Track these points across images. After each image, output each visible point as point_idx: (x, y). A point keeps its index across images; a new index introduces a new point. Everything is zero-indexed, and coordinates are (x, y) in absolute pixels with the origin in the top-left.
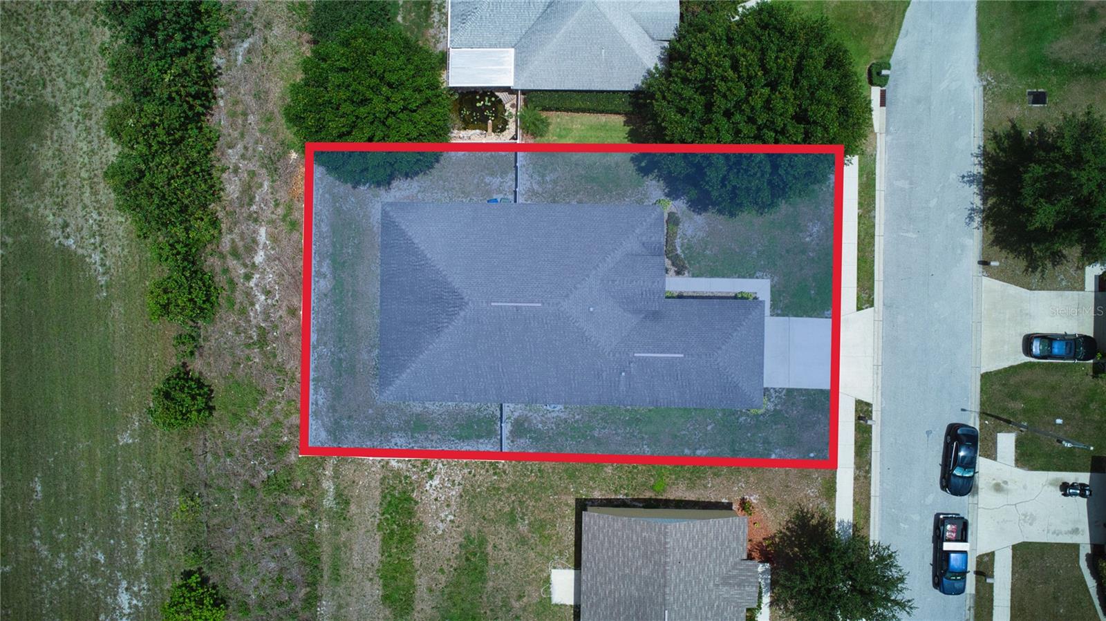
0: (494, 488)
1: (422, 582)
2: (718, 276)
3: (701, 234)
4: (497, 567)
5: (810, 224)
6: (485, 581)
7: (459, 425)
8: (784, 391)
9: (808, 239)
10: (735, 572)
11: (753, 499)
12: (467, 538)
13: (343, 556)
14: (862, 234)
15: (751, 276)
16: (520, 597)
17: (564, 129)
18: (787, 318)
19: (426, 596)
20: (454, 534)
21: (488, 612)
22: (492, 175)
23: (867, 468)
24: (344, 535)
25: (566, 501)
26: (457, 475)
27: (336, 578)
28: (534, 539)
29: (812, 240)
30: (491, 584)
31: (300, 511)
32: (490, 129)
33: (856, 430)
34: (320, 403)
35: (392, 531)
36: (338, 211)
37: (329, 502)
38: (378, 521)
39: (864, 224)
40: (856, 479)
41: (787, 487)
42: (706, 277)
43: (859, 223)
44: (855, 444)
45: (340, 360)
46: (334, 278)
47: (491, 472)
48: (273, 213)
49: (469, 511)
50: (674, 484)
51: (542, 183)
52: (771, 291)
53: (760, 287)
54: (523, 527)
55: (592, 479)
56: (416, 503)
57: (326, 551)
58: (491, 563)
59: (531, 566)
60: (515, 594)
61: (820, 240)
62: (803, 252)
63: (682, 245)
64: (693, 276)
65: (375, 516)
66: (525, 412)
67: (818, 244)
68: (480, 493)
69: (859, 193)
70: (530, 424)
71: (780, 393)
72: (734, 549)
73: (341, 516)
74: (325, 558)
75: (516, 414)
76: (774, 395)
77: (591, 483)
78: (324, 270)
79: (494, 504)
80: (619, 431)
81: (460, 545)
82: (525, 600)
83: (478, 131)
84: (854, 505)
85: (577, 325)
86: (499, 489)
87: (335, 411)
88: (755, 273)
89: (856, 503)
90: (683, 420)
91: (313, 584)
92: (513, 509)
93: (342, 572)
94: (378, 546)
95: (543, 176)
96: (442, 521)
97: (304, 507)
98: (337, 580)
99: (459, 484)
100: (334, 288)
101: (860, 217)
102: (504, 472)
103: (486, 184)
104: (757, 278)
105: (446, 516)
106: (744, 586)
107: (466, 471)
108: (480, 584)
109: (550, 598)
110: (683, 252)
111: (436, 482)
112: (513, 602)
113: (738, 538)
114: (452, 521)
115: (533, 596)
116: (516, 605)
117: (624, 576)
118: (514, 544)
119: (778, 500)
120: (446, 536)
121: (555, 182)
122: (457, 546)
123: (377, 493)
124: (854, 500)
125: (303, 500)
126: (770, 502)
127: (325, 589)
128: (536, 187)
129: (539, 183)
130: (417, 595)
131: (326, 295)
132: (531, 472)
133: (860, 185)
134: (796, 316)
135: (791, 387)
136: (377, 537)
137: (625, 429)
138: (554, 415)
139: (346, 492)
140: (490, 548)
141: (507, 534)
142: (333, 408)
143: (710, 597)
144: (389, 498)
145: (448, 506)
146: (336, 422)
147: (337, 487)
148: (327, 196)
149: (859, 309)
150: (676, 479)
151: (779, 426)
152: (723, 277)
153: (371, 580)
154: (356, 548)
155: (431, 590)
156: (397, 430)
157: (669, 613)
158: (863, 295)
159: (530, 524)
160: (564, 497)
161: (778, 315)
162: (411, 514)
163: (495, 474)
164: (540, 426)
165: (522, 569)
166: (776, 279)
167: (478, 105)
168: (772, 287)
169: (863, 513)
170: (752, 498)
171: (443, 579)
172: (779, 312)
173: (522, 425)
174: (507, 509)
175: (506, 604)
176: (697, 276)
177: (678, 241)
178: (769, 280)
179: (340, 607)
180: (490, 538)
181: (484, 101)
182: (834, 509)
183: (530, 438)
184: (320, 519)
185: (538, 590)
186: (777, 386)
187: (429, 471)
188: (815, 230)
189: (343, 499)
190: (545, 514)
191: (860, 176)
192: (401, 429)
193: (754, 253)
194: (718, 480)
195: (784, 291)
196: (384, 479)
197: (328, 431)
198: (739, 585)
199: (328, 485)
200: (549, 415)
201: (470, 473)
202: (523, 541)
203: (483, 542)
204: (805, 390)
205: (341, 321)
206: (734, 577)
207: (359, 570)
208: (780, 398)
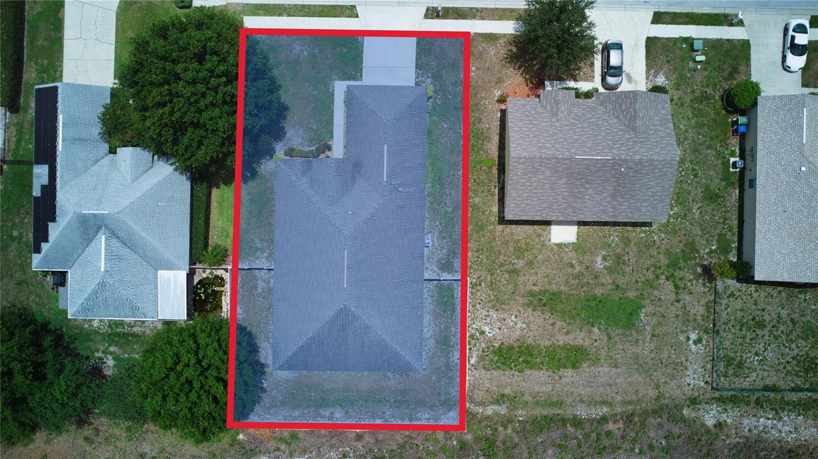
0: (491, 285)
1: (562, 339)
2: (332, 120)
3: (301, 132)
4: (550, 283)
5: (294, 52)
6: (561, 292)
7: (444, 311)
8: (418, 71)
9: (305, 54)
10: (548, 107)
11: (498, 93)
12: (528, 305)
13: (543, 399)
14: (302, 13)
15: (333, 95)
16: (572, 266)
17: (222, 233)
18: (364, 69)
19: (572, 336)
20: (526, 315)
21: (583, 290)
22: (256, 287)
23: (475, 11)
24: (527, 398)
25: (500, 232)
26: (481, 313)
27: (560, 404)
28: (528, 256)
29: (306, 50)
30: (562, 288)
31: (509, 431)
32: (222, 289)
33: (447, 19)
34: (428, 416)
35: (524, 361)
36: (283, 403)
37: (503, 410)
38: (517, 373)
39: (294, 12)
40: (483, 18)
41: (488, 69)
42: (333, 128)
43: (294, 16)
44: (456, 19)
45: (395, 401)
46: (334, 406)
47: (479, 288)
48: (284, 453)
49: (509, 304)
50: (486, 152)
51: (262, 250)
52: (343, 80)
53: (340, 88)
54: (520, 264)
55: (483, 213)
56: (502, 343)
57: (539, 412)
58: (547, 287)
59: (549, 257)
60: (570, 270)
61: (306, 44)
62: (315, 57)
63: (309, 146)
64: (332, 138)
65: (513, 375)
66: (434, 262)
67: (309, 46)
68: (495, 296)
69: (271, 15)
70: (442, 259)
71: (419, 74)
72: (531, 107)
73: (513, 400)
74: (545, 413)
75: (436, 269)
76: (421, 79)
77: (487, 213)
78: (327, 414)
79: (503, 285)
80: (448, 192)
81: (534, 311)
82: (574, 262)
83: (223, 298)
84: (502, 20)
85: (361, 224)
86: (491, 282)
87: (434, 405)
88: (330, 92)
89: (500, 19)
90: (439, 145)
91: (564, 421)
92: (507, 271)
93: (555, 399)
94: (535, 373)
95: (257, 249)
96: (516, 324)
97: (506, 428)
98: (561, 403)
99: (488, 311)
100: (341, 406)
101: (289, 15)
102: (479, 278)
103: (263, 292)
104: (334, 91)
105: (512, 321)
106: (558, 100)
107: (478, 306)
108: (563, 296)
109: (573, 244)
110: (314, 145)
111: (487, 329)
112: (575, 272)
113: (524, 105)
114: (516, 317)
115: (571, 256)
116: (578, 269)
117: (551, 189)
118: (533, 271)
119: (498, 75)
120: (527, 321)
121: (262, 240)
122: (534, 313)
123: (495, 373)
124: (498, 20)
125: (501, 429)
126: (500, 81)
127: (568, 413)
128: (265, 254)
129: (262, 252)
130: (571, 343)
131: (347, 412)
132: (479, 258)
133: (265, 15)
134: (362, 62)
135: (414, 65)
136: (528, 373)
137: (446, 188)
138: (436, 241)
139: (495, 397)
140: (536, 289)
141: (525, 275)
142: (432, 407)
143: (566, 125)
144: (499, 364)
145: (504, 320)
146: (443, 404)
147: (492, 403)
148: (272, 411)
149: (357, 16)
150: (483, 150)
151: (444, 75)
152: (333, 115)
153: (561, 378)
154: (537, 389)
155: (568, 333)
156: (447, 357)
157: (578, 155)
158: (347, 13)
159: (518, 259)
160: (497, 233)
161: (361, 75)
162: (511, 348)
163: (480, 285)
164: (444, 251)
165: (551, 265)
166: (334, 77)
167: (203, 298)
168: (340, 79)
169: (507, 13)
170: (497, 95)
171: (559, 324)
172: (359, 74)
173: (443, 265)
174: (507, 276)
175: (577, 277)
176: (333, 135)
177: (306, 149)
178: (336, 82)
179: (581, 401)
180: (528, 288)
181: (200, 293)
182: (505, 35)
183: (453, 258)
184: (516, 416)
185: (566, 253)
186: (414, 76)
187: (478, 334)
188: (298, 48)
189: (501, 399)
190: (510, 247)
191: (259, 15)
192: (447, 355)
193: (315, 92)
194: (484, 120)
195: (344, 71)
196: (484, 368)
197: (449, 410)
198: (558, 104)
199: (490, 410)
200: (436, 245)
201: (480, 304)
202: (530, 264)
203: (532, 294)
204: (417, 56)
205: (366, 401)
206: (552, 108)
207: (554, 386)
208: (423, 74)
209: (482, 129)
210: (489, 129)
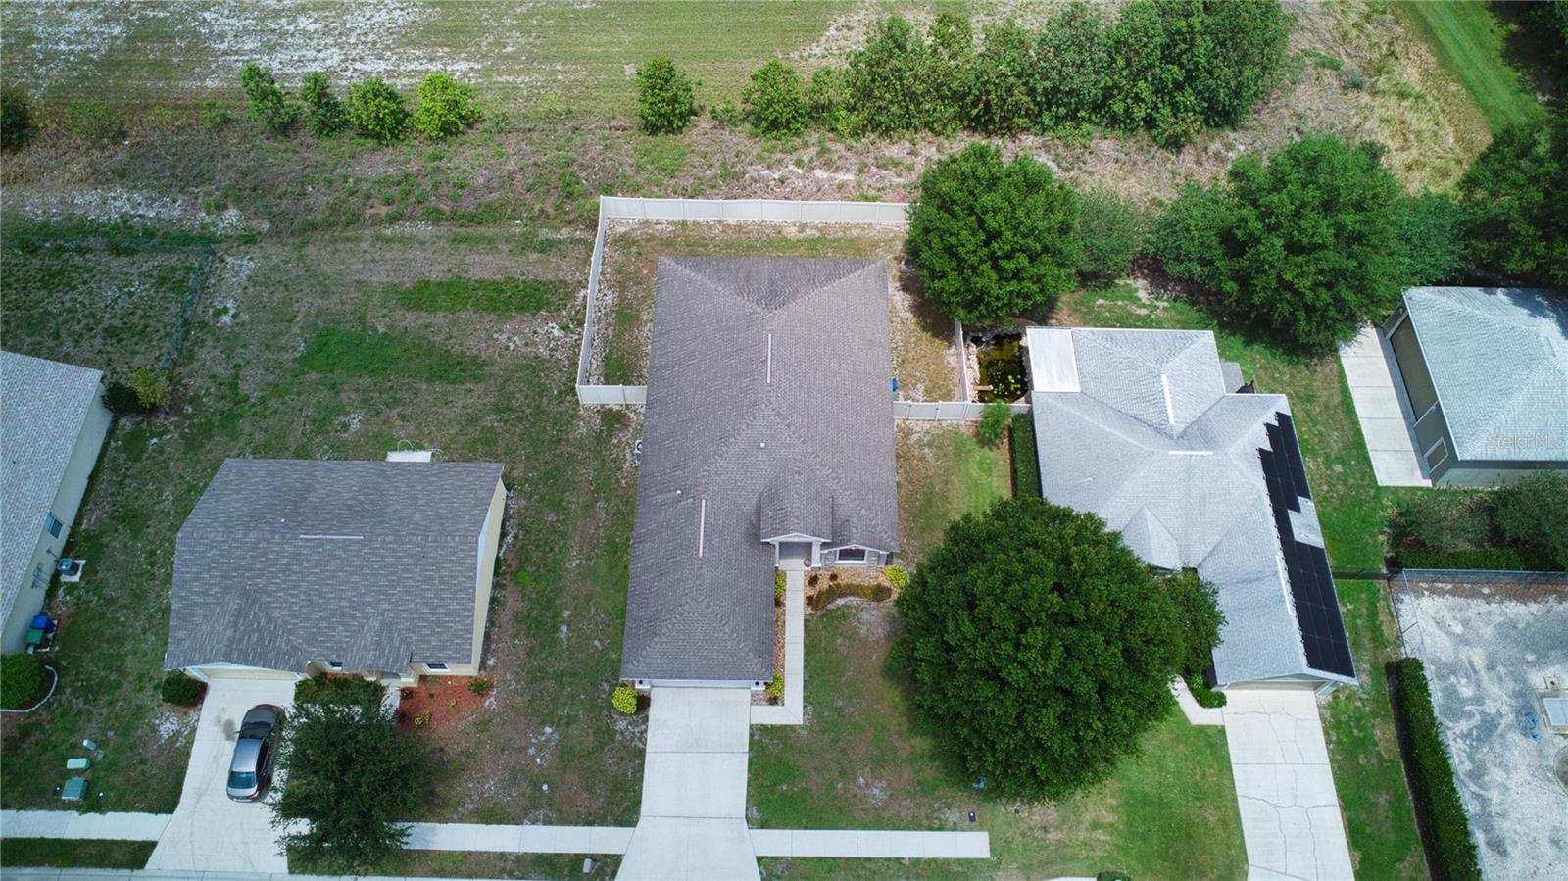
0: (542, 391)
1: (439, 318)
2: (806, 654)
3: (864, 631)
4: (444, 394)
5: (884, 784)
6: (429, 380)
7: (623, 358)
8: (641, 746)
9: (862, 780)
11: (490, 702)
12: (485, 363)
13: (481, 246)
14: (873, 866)
15: (806, 698)
16: (403, 417)
17: (990, 468)
18: (747, 749)
19: (421, 322)
20: (491, 349)
21: (390, 384)
22: (926, 391)
23: (517, 873)
24: (506, 248)
25: (518, 469)
26: (564, 353)
27: (456, 240)
28: (474, 433)
29: (860, 787)
30: (425, 387)
31: (537, 207)
32: (981, 388)
33: (576, 855)
34: (658, 227)
35: (502, 291)
36: (875, 245)
37: (544, 233)
38: (517, 277)
39: (888, 868)
40: (502, 855)
41: (503, 749)
42: (805, 638)
43: (888, 860)
44: (556, 854)
45: (706, 245)
46: (799, 241)
47: (563, 388)
48: (870, 186)
49: (517, 365)
50: (525, 596)
51: (921, 444)
52: (786, 726)
53: (791, 712)
54: (490, 420)
55: (542, 498)
56: (534, 315)
57: (490, 231)
58: (450, 388)
59: (439, 430)
60: (408, 412)
61: (861, 800)
62: (843, 774)
63: (848, 607)
64: (805, 621)
65: (523, 275)
66: (633, 425)
67: (855, 795)
68: (539, 377)
69: (934, 860)
70: (620, 431)
71: (640, 740)
73: (527, 244)
74: (482, 230)
75: (632, 415)
76: (637, 730)
77: (537, 497)
78: (808, 231)
79: (521, 391)
80: (601, 531)
81: (477, 356)
82: (398, 423)
83: (978, 375)
84: (462, 852)
85: (744, 427)
86: (541, 396)
87: (648, 241)
88: (811, 703)
89: (466, 855)
91: (453, 217)
92: (514, 411)
93: (462, 246)
94: (487, 277)
95: (929, 445)
96: (508, 338)
97: (542, 210)
98: (455, 240)
99: (551, 356)
100: (787, 240)
101: (898, 860)
102: (562, 402)
103: (915, 385)
104: (805, 706)
105: (515, 342)
106: (375, 650)
107: (567, 362)
108: (425, 376)
109: (395, 450)
110: (838, 608)
111: (556, 333)
112: (398, 409)
113: (444, 648)
114: (507, 348)
115: (401, 432)
116: (394, 413)
118: (470, 410)
119: (485, 736)
120: (490, 342)
121: (922, 458)
122: (476, 352)
123: (550, 277)
124: (470, 853)
125: (550, 210)
126: (483, 725)
127: (444, 229)
128: (915, 437)
129: (920, 440)
130: (425, 314)
131: (779, 232)
132: (558, 431)
133: (946, 862)
134: (750, 764)
135: (648, 757)
136: (498, 276)
137: (603, 538)
138: (628, 456)
139: (554, 250)
140: (469, 386)
141: (485, 404)
142: (652, 238)
143: (369, 604)
144: (542, 289)
145: (527, 344)
146: (634, 242)
147: (560, 242)
148: (892, 235)
149: (759, 859)
150: (530, 599)
151: (591, 738)
152: (805, 660)
153: (449, 271)
154: (489, 258)
155: (427, 327)
156: (622, 299)
157: (358, 542)
158: (780, 867)
159: (493, 428)
160: (522, 466)
161: (751, 735)
162: (521, 309)
163: (560, 392)
164: (616, 441)
165: (437, 419)
166: (803, 733)
167: (1010, 377)
168: (792, 728)
169: (449, 866)
170: (492, 699)
171: (439, 339)
172: (756, 737)
173: (618, 421)
174: (515, 404)
175: (397, 401)
176: (805, 626)
177: (852, 600)
178: (801, 723)
179: (423, 243)
180: (482, 386)
181: (1016, 383)
182: (461, 821)
183: (601, 431)
184: (526, 226)
185: (408, 436)
186: (649, 735)
187: (571, 326)
188: (876, 791)
189: (546, 247)
190: (503, 445)
191: (959, 861)
193: (840, 703)
194: (522, 653)
195: (785, 744)
196: (566, 284)
197: (625, 234)
198: (378, 643)
199: (565, 233)
200: (628, 450)
201: (564, 366)
202: (472, 420)
203: (477, 379)
204: (642, 777)
205: (749, 247)
207: (462, 260)
208: (632, 740)
209: (528, 635)
210: (516, 636)
